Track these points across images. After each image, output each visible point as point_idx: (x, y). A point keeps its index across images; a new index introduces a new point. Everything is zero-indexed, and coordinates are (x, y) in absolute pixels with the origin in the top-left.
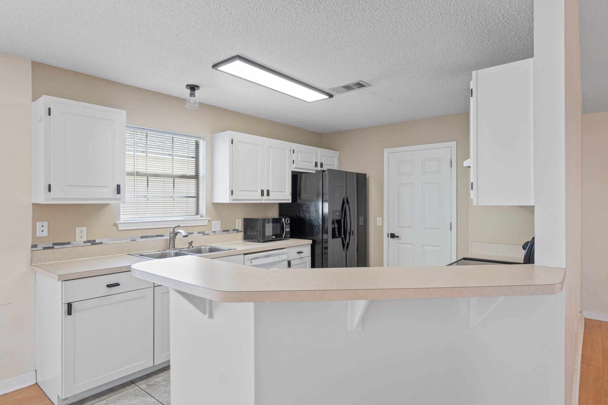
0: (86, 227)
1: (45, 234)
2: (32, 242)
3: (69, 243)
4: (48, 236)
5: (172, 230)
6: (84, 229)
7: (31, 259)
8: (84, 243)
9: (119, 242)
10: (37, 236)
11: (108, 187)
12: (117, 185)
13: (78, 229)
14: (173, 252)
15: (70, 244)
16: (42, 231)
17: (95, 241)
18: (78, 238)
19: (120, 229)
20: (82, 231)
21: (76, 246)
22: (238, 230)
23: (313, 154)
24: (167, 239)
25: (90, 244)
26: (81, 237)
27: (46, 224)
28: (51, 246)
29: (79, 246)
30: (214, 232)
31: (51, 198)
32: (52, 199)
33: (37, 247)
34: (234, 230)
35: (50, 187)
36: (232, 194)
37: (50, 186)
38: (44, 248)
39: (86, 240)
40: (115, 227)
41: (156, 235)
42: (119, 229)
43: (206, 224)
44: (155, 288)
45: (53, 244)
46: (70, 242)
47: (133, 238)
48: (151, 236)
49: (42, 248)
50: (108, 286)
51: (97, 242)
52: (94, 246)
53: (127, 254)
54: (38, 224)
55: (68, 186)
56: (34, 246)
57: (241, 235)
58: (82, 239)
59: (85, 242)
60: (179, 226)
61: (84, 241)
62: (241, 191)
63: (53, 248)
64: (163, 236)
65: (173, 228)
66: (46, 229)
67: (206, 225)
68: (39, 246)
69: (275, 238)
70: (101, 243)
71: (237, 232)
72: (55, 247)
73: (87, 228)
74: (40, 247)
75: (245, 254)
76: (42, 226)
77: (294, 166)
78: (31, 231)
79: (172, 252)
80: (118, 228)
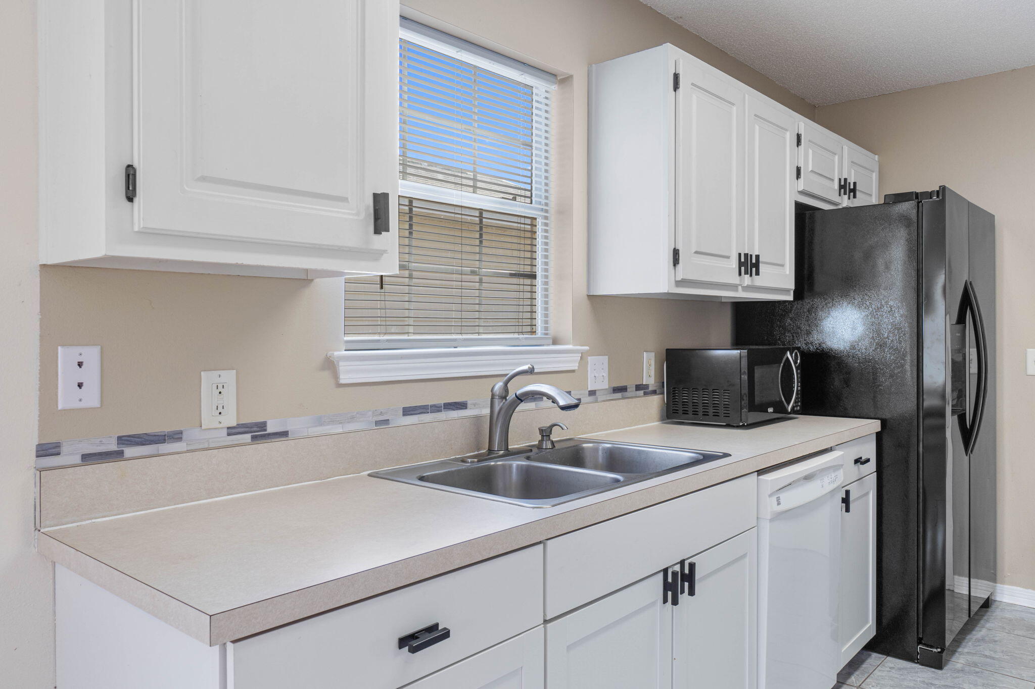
0: (235, 371)
1: (91, 398)
2: (42, 431)
3: (176, 436)
4: (101, 406)
5: (499, 385)
6: (229, 377)
7: (39, 508)
8: (229, 434)
9: (339, 429)
10: (60, 407)
11: (344, 200)
12: (375, 196)
13: (208, 379)
14: (514, 465)
15: (180, 439)
16: (80, 385)
17: (263, 426)
18: (208, 419)
19: (344, 379)
20: (220, 386)
21: (201, 446)
22: (647, 386)
23: (835, 154)
24: (478, 418)
25: (248, 437)
26: (220, 409)
27: (91, 355)
28: (114, 447)
29: (212, 445)
30: (592, 393)
31: (136, 229)
32: (139, 232)
33: (58, 454)
34: (638, 387)
35: (134, 175)
36: (676, 261)
37: (130, 174)
38: (88, 458)
39: (234, 424)
40: (326, 374)
41: (445, 404)
42: (342, 381)
43: (574, 366)
44: (549, 625)
45: (120, 439)
46: (181, 432)
47: (381, 414)
48: (431, 406)
49: (77, 459)
50: (403, 642)
51: (270, 429)
52: (263, 447)
53: (369, 475)
54: (65, 356)
55: (203, 179)
56: (46, 450)
57: (655, 403)
58: (220, 418)
59: (232, 431)
60: (531, 371)
61: (228, 428)
62: (696, 252)
63: (117, 455)
64: (462, 406)
65: (506, 378)
66: (91, 375)
67: (573, 371)
68: (64, 449)
69: (774, 412)
70: (284, 434)
71: (645, 394)
72: (129, 452)
73: (237, 373)
74: (71, 455)
75: (761, 472)
76: (80, 364)
77: (801, 185)
78: (37, 387)
79: (510, 466)
80: (336, 376)
